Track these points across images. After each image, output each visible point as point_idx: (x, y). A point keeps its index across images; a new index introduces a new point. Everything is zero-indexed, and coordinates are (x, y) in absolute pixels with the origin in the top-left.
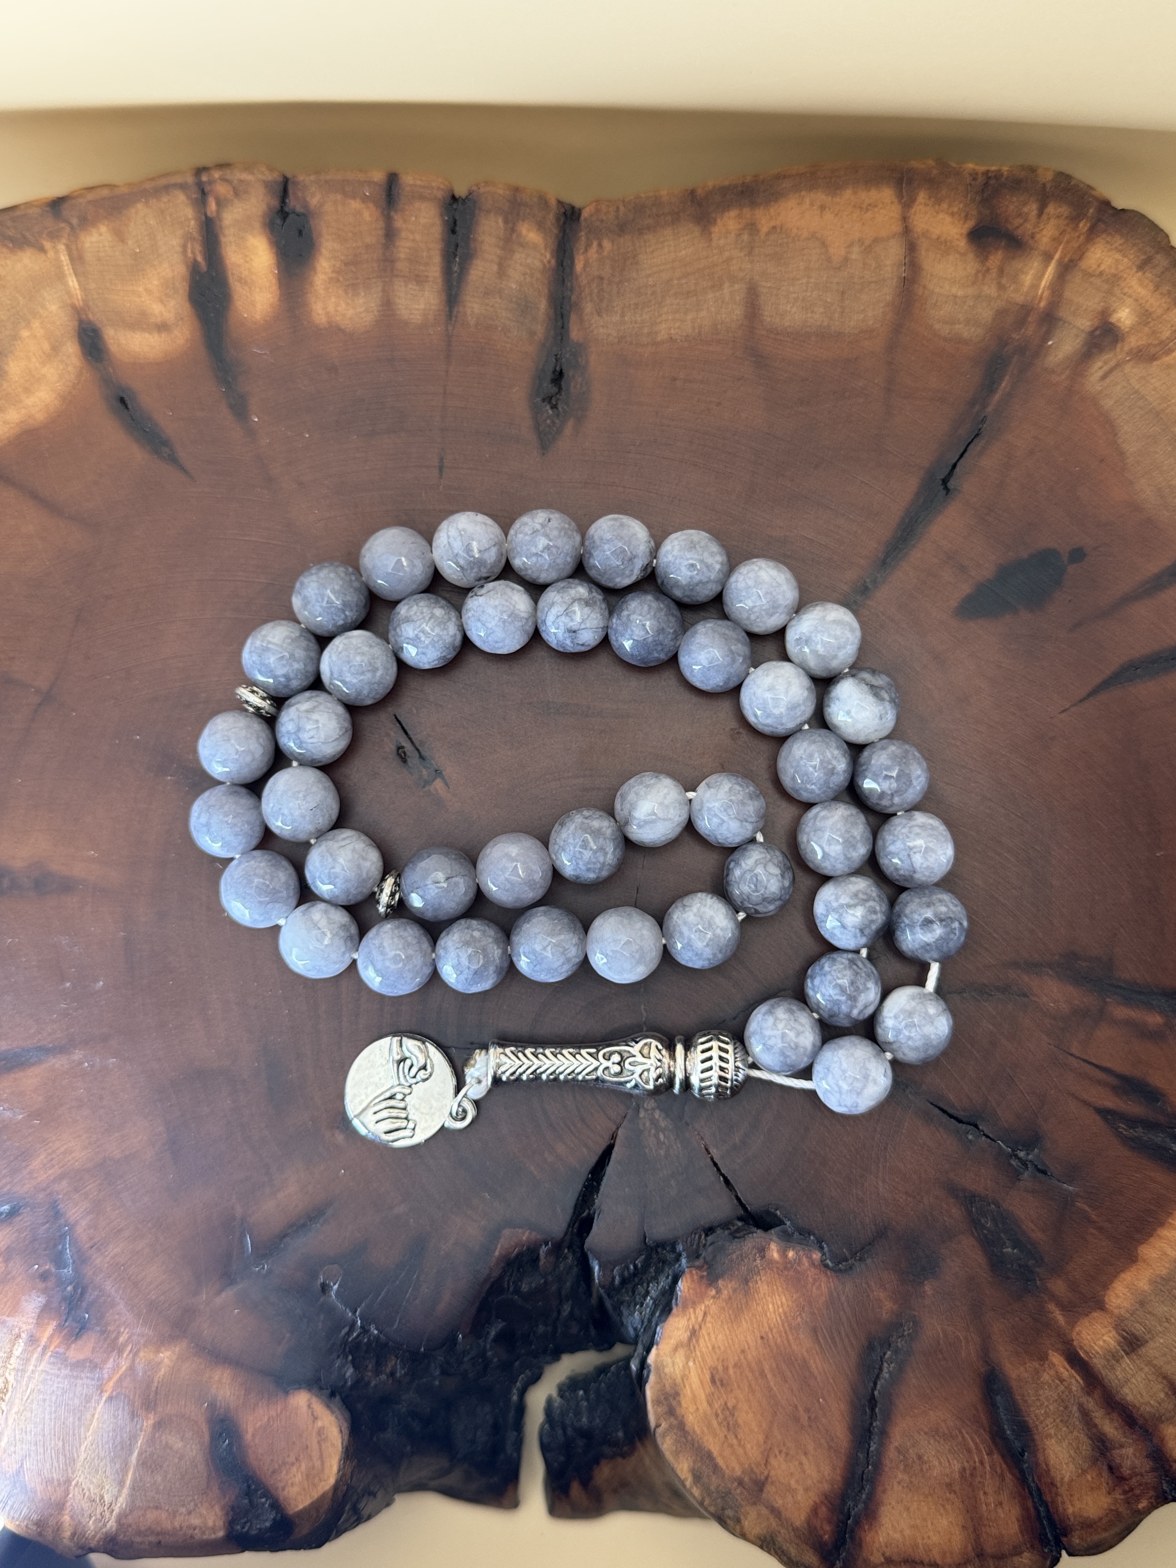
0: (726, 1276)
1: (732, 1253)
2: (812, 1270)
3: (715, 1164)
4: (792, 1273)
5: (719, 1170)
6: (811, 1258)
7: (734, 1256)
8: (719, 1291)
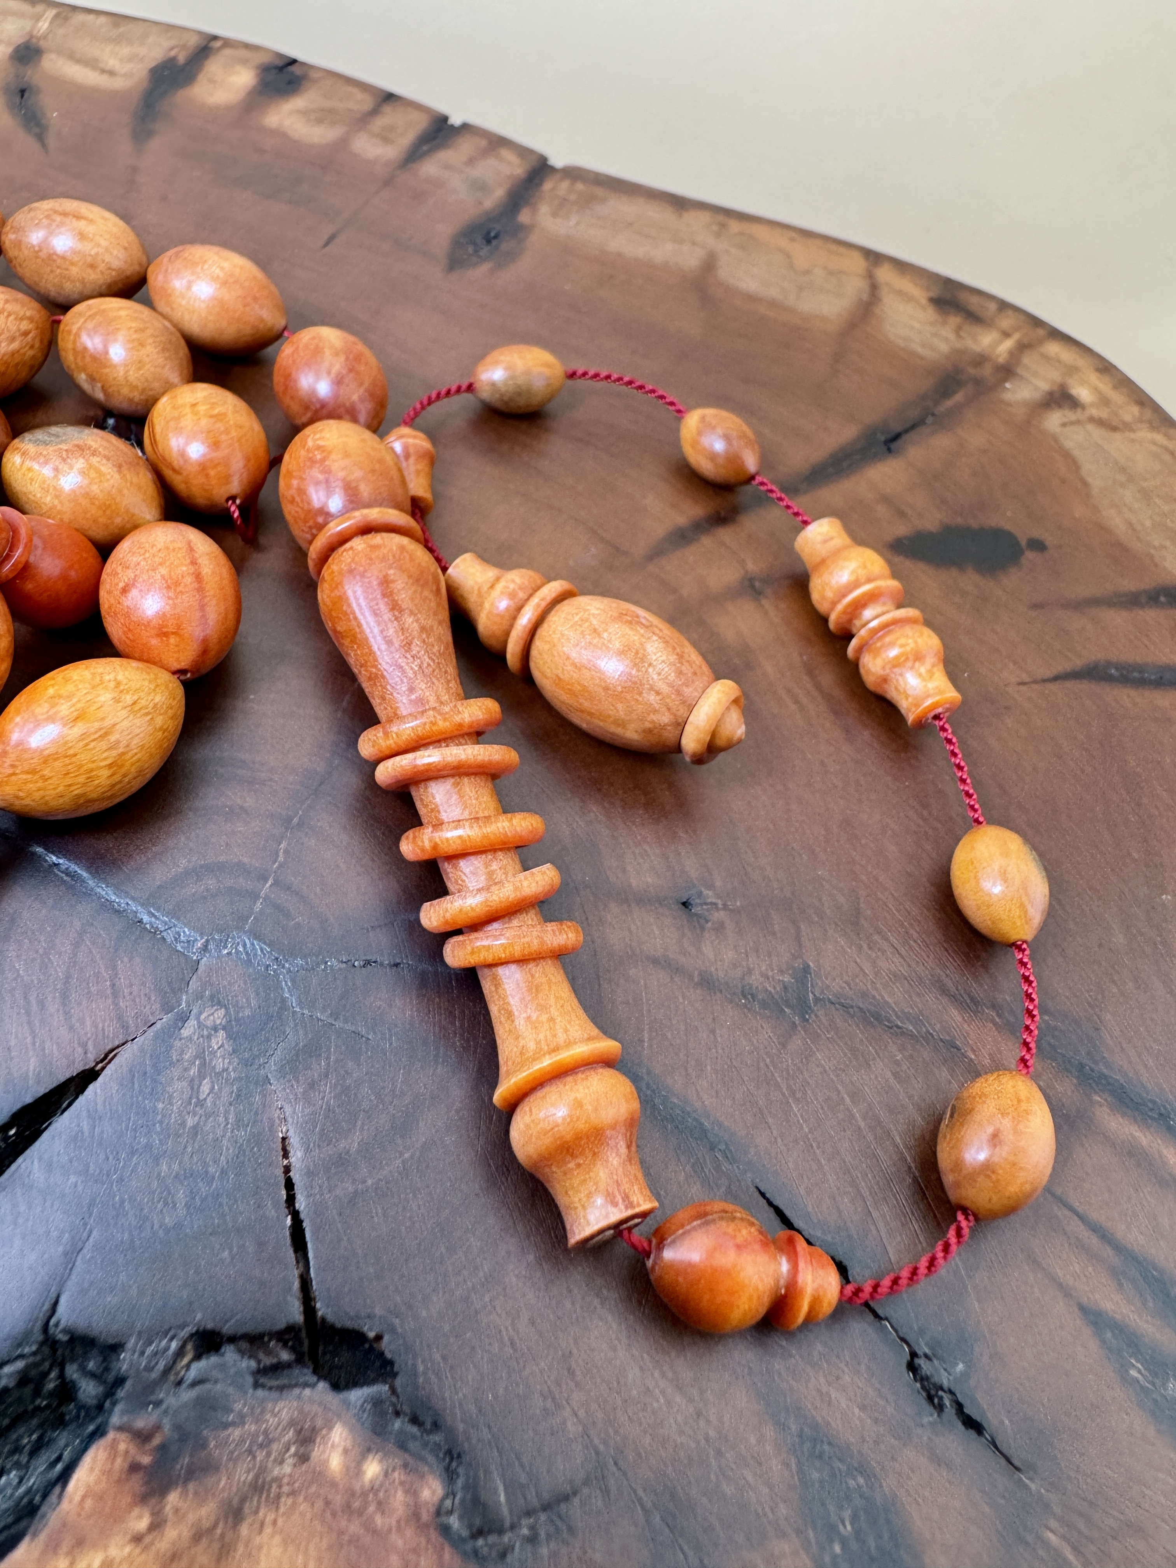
0: (191, 1486)
1: (233, 1424)
2: (409, 1532)
3: (289, 1185)
4: (354, 1527)
5: (291, 1200)
6: (415, 1494)
7: (236, 1433)
8: (156, 1526)
